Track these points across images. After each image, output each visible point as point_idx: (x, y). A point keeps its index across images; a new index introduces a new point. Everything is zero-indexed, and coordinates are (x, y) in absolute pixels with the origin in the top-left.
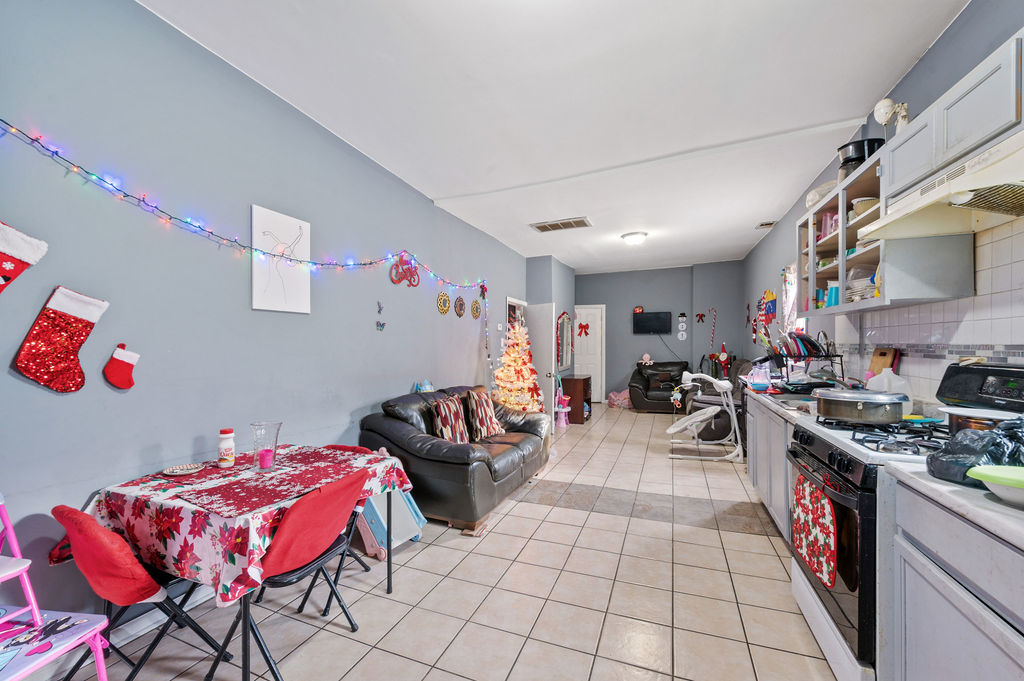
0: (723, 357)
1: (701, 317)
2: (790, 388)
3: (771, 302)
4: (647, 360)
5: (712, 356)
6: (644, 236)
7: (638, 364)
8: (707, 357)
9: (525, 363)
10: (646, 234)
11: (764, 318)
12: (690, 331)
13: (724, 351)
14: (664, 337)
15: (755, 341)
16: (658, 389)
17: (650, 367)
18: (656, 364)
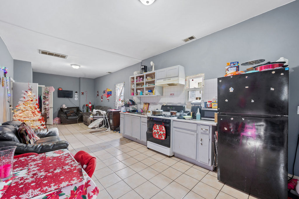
0: (90, 105)
1: (83, 93)
2: (131, 111)
3: (110, 92)
4: (64, 106)
5: (87, 105)
6: (79, 67)
7: (61, 108)
8: (85, 105)
9: (36, 109)
10: (80, 66)
11: (107, 95)
12: (79, 97)
13: (90, 103)
14: (70, 99)
15: (102, 101)
16: (71, 116)
17: (66, 109)
18: (68, 108)
